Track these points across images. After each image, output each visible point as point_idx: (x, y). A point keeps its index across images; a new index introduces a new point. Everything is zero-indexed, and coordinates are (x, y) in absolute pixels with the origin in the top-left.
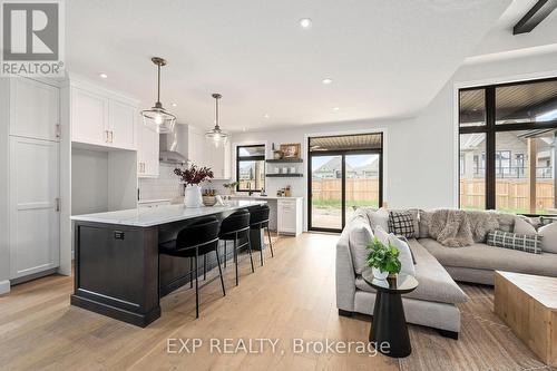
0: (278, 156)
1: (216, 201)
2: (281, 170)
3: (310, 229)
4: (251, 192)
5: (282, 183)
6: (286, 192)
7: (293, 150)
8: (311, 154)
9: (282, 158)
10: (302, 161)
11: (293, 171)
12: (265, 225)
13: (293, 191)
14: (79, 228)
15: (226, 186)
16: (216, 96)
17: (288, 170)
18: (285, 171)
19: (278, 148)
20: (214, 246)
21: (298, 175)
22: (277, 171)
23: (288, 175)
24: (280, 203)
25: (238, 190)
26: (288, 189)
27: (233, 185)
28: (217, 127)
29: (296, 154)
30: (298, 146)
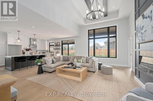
5: (57, 51)
7: (59, 44)
8: (62, 44)
9: (57, 45)
18: (57, 48)
19: (56, 43)
23: (58, 49)
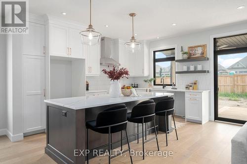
0: (186, 56)
1: (131, 93)
2: (188, 68)
3: (217, 118)
4: (164, 86)
5: (190, 79)
6: (193, 86)
7: (199, 51)
8: (217, 53)
10: (208, 59)
11: (199, 68)
12: (171, 113)
13: (200, 85)
14: (48, 107)
15: (146, 81)
16: (132, 15)
17: (195, 68)
18: (192, 68)
19: (186, 50)
20: (124, 127)
21: (204, 72)
22: (185, 69)
23: (195, 72)
24: (187, 95)
25: (155, 84)
26: (195, 84)
27: (150, 81)
28: (133, 38)
29: (203, 53)
30: (204, 46)
